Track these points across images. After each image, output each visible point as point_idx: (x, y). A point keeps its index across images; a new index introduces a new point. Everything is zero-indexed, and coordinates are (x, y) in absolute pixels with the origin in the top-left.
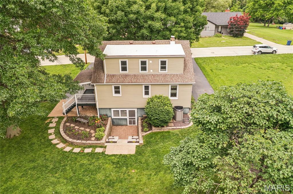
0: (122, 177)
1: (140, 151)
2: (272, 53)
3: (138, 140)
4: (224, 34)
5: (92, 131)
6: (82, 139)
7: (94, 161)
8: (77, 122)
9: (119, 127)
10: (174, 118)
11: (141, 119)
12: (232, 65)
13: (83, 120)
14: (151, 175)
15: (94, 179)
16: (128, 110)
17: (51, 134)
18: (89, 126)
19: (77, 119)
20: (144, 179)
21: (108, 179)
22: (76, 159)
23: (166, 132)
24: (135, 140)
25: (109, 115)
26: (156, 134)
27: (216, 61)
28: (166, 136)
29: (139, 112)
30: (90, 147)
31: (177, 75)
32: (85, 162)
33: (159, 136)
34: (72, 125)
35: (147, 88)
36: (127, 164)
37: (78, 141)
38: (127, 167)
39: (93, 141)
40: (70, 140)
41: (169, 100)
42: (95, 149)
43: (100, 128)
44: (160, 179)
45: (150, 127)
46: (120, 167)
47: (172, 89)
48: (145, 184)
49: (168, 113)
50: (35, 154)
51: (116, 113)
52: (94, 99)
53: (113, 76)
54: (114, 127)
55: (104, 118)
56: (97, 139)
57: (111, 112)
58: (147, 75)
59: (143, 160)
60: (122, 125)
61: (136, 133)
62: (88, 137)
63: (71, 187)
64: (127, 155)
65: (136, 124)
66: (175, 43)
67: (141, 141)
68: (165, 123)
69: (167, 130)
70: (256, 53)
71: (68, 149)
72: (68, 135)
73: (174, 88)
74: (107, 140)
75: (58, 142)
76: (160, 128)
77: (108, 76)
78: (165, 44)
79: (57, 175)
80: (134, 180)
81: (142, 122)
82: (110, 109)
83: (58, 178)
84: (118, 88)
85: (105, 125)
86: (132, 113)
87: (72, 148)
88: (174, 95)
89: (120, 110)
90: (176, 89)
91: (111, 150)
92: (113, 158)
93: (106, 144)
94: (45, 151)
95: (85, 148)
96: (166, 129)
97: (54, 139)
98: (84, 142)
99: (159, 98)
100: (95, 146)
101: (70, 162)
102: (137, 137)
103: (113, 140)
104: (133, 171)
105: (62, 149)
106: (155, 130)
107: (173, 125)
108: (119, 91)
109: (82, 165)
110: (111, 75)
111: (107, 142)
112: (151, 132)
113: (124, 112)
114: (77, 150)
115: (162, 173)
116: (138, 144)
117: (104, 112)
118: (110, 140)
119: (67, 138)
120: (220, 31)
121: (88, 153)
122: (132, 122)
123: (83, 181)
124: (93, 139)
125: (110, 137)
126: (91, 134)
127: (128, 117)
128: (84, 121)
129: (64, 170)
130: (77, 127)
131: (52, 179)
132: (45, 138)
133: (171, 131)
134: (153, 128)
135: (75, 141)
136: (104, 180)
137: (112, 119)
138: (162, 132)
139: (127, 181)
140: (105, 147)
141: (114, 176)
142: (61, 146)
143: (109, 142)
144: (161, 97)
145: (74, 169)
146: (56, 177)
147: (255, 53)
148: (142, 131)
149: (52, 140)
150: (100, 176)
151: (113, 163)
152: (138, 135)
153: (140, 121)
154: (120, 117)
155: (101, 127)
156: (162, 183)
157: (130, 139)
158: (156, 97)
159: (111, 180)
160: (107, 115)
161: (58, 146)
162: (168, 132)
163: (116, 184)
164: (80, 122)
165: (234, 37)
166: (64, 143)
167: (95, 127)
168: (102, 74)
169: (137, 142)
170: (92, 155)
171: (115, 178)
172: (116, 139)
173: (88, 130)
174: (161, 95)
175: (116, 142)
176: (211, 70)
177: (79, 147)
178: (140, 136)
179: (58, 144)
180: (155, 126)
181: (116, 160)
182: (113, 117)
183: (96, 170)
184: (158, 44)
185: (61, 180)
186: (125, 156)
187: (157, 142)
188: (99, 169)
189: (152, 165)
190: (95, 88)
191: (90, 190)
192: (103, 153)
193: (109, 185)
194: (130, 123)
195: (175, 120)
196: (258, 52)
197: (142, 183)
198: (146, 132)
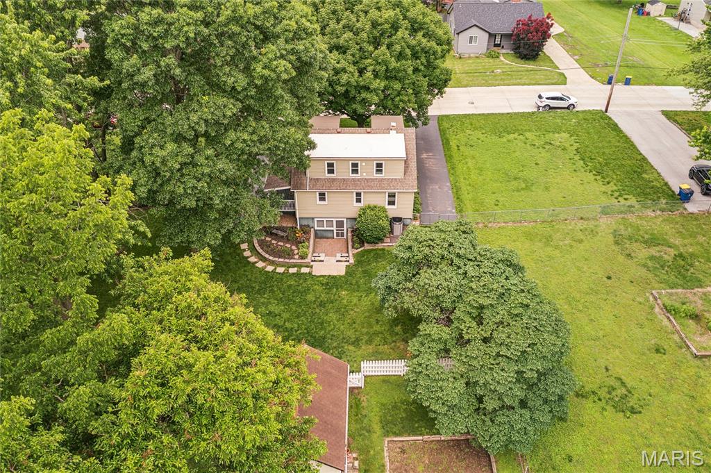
0: (332, 298)
1: (350, 272)
2: (568, 108)
3: (348, 259)
4: (506, 49)
5: (294, 247)
6: (285, 258)
7: (301, 282)
8: (271, 234)
9: (325, 240)
10: (392, 232)
11: (352, 232)
12: (493, 137)
13: (280, 233)
14: (361, 296)
15: (305, 300)
16: (335, 220)
17: (244, 250)
18: (287, 240)
19: (273, 231)
20: (355, 300)
21: (319, 300)
22: (282, 279)
23: (380, 250)
24: (344, 259)
25: (311, 225)
26: (369, 251)
27: (472, 124)
28: (380, 255)
29: (349, 222)
30: (294, 266)
31: (396, 179)
32: (292, 283)
33: (372, 254)
34: (268, 239)
35: (358, 195)
36: (337, 286)
37: (280, 260)
38: (337, 289)
39: (296, 260)
40: (271, 258)
41: (385, 211)
42: (300, 269)
43: (303, 244)
44: (370, 301)
45: (362, 243)
46: (330, 289)
47: (389, 196)
48: (355, 305)
49: (383, 229)
50: (235, 274)
51: (321, 223)
52: (293, 205)
53: (318, 179)
54: (317, 240)
55: (306, 230)
56: (302, 257)
57: (313, 222)
58: (358, 180)
59: (354, 282)
60: (327, 238)
61: (345, 250)
62: (290, 255)
63: (283, 308)
64: (336, 276)
65: (345, 237)
66: (397, 133)
67: (352, 261)
68: (380, 240)
69: (382, 247)
70: (541, 108)
71: (270, 268)
72: (267, 252)
73: (392, 196)
74: (313, 258)
75: (256, 260)
76: (373, 245)
77: (311, 179)
78: (384, 133)
79: (266, 296)
80: (345, 301)
81: (353, 235)
82: (313, 219)
83: (268, 299)
84: (324, 194)
85: (308, 240)
86: (340, 224)
87: (274, 268)
88: (391, 203)
89: (325, 220)
90: (394, 196)
91: (319, 270)
92: (322, 278)
93: (312, 263)
94: (245, 271)
95: (289, 267)
96: (380, 246)
97: (250, 256)
98: (288, 261)
99: (372, 210)
100: (300, 266)
101: (276, 283)
102: (347, 255)
103: (320, 259)
104: (344, 293)
105: (263, 268)
106: (367, 247)
107: (389, 241)
108: (325, 198)
109: (290, 286)
110: (314, 179)
111: (312, 261)
112: (362, 249)
113: (330, 223)
114: (280, 270)
115: (373, 294)
116: (347, 263)
117: (305, 223)
118: (317, 258)
119: (267, 256)
120: (499, 43)
121: (293, 274)
122: (340, 234)
123: (294, 301)
124: (296, 257)
125: (314, 255)
126: (294, 250)
127: (334, 228)
128: (282, 235)
129: (272, 291)
130: (274, 242)
131: (262, 300)
132: (239, 255)
133: (386, 248)
134: (366, 245)
135: (277, 259)
136: (315, 301)
137: (315, 231)
138: (376, 250)
139: (337, 302)
140: (312, 267)
141: (324, 297)
142: (260, 264)
143: (315, 261)
144: (375, 207)
145: (282, 290)
146: (265, 298)
147: (539, 107)
148: (353, 247)
149: (248, 257)
150: (310, 297)
151: (323, 284)
152: (348, 252)
153: (349, 234)
154: (325, 228)
155: (304, 242)
156: (373, 304)
157: (338, 257)
158: (369, 207)
159: (321, 302)
160: (308, 226)
161: (257, 265)
162: (383, 250)
163: (327, 305)
164: (276, 235)
165: (522, 59)
166: (264, 262)
167: (298, 243)
168: (304, 178)
169: (346, 261)
170: (298, 275)
171: (326, 299)
172: (322, 257)
173: (288, 246)
174: (375, 204)
175: (323, 261)
176: (458, 146)
177: (282, 266)
178: (351, 254)
179: (256, 262)
180: (368, 243)
181: (325, 281)
182: (316, 228)
183: (305, 291)
184: (374, 133)
185: (272, 301)
186: (334, 277)
187: (369, 261)
188: (308, 290)
189: (363, 287)
190: (296, 195)
191: (303, 310)
192: (310, 273)
193: (320, 305)
194: (338, 235)
195: (393, 234)
196: (544, 107)
197: (352, 303)
198: (357, 249)
